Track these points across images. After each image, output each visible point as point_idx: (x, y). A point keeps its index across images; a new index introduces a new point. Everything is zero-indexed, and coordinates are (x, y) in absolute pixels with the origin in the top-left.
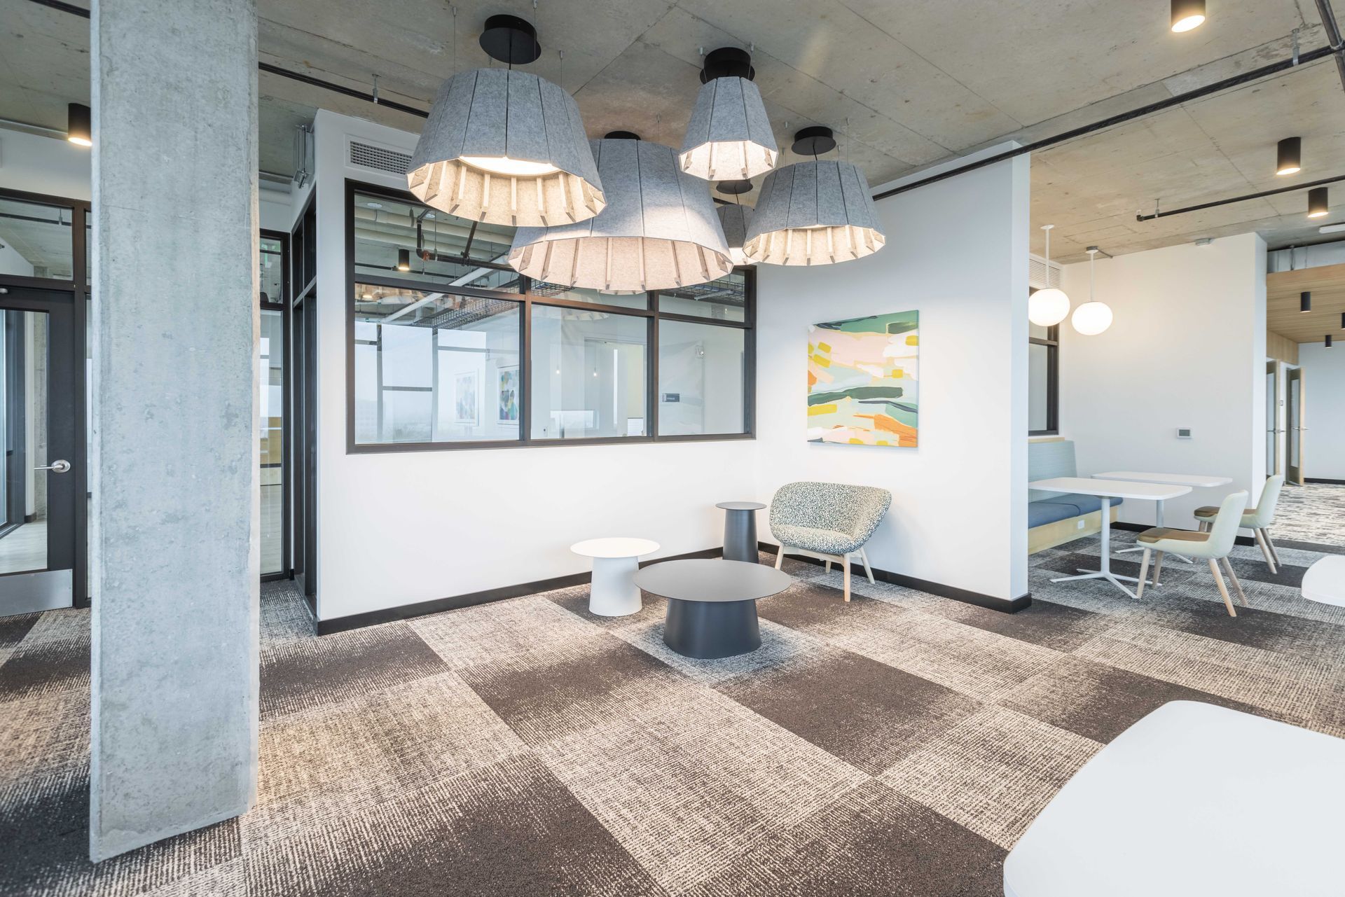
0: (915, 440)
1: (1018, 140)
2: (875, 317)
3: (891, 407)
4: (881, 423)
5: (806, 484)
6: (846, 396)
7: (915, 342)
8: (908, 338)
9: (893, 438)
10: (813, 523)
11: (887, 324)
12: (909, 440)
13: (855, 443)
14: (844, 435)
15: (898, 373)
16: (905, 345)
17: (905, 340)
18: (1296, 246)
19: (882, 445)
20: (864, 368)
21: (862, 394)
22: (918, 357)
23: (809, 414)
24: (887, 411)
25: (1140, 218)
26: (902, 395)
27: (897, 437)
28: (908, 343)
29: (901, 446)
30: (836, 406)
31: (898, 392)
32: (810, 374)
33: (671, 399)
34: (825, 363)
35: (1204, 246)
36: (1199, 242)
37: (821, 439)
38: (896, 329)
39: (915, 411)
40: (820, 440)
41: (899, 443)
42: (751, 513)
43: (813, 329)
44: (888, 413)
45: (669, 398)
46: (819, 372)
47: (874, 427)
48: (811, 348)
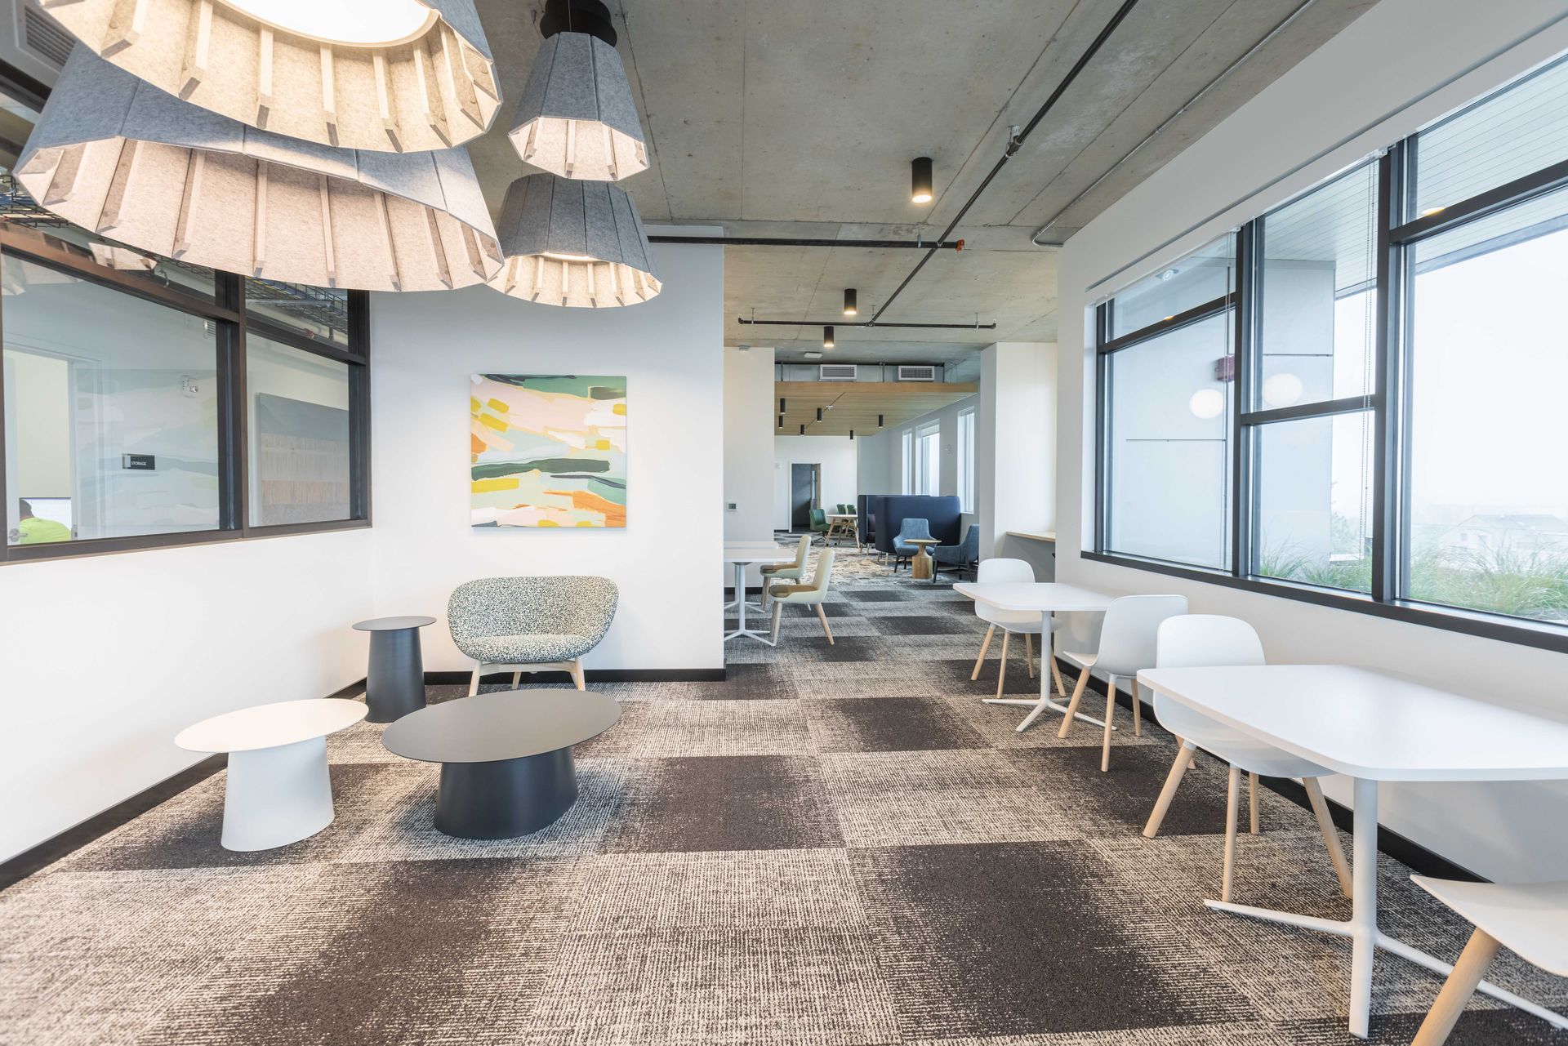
0: (623, 519)
1: (726, 228)
2: (572, 377)
3: (594, 482)
4: (581, 501)
5: (487, 581)
6: (533, 468)
7: (621, 411)
8: (616, 406)
9: (599, 518)
10: (508, 630)
11: (589, 388)
12: (617, 519)
13: (546, 526)
14: (531, 516)
15: (604, 445)
16: (612, 413)
17: (612, 408)
18: (786, 363)
19: (584, 527)
20: (560, 437)
21: (557, 467)
22: (626, 428)
23: (474, 491)
24: (589, 487)
25: (741, 322)
26: (608, 469)
27: (603, 516)
28: (615, 412)
29: (608, 526)
30: (517, 480)
31: (604, 466)
32: (474, 439)
33: (138, 463)
34: (501, 426)
35: (743, 352)
36: (742, 347)
37: (495, 522)
38: (600, 394)
39: (624, 487)
40: (494, 524)
41: (606, 523)
42: (415, 631)
43: (479, 380)
44: (590, 490)
45: (134, 463)
46: (486, 435)
47: (573, 506)
48: (475, 404)
